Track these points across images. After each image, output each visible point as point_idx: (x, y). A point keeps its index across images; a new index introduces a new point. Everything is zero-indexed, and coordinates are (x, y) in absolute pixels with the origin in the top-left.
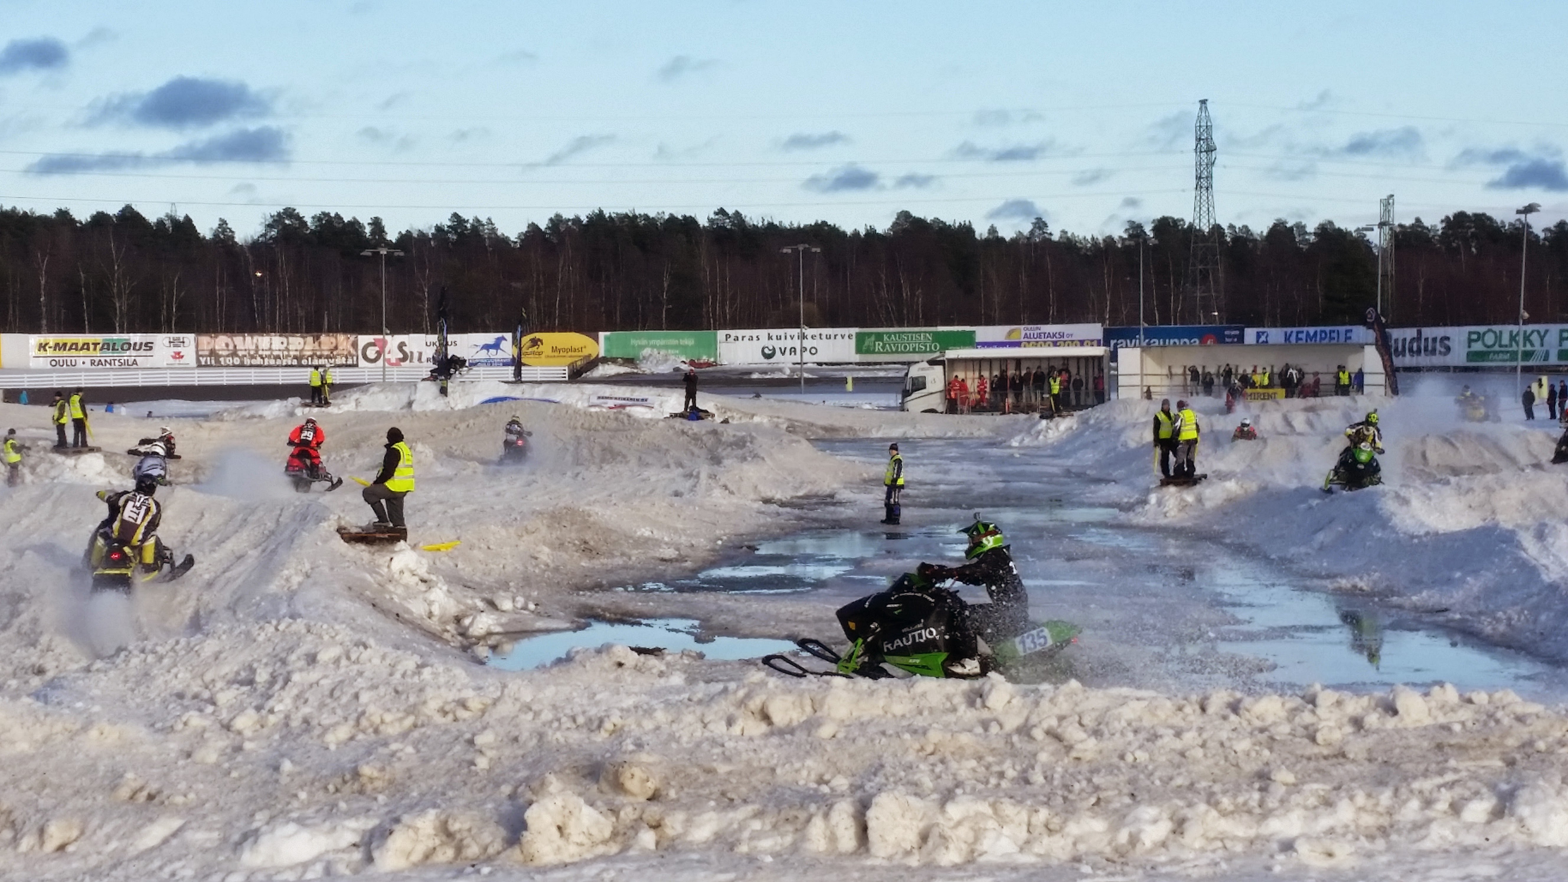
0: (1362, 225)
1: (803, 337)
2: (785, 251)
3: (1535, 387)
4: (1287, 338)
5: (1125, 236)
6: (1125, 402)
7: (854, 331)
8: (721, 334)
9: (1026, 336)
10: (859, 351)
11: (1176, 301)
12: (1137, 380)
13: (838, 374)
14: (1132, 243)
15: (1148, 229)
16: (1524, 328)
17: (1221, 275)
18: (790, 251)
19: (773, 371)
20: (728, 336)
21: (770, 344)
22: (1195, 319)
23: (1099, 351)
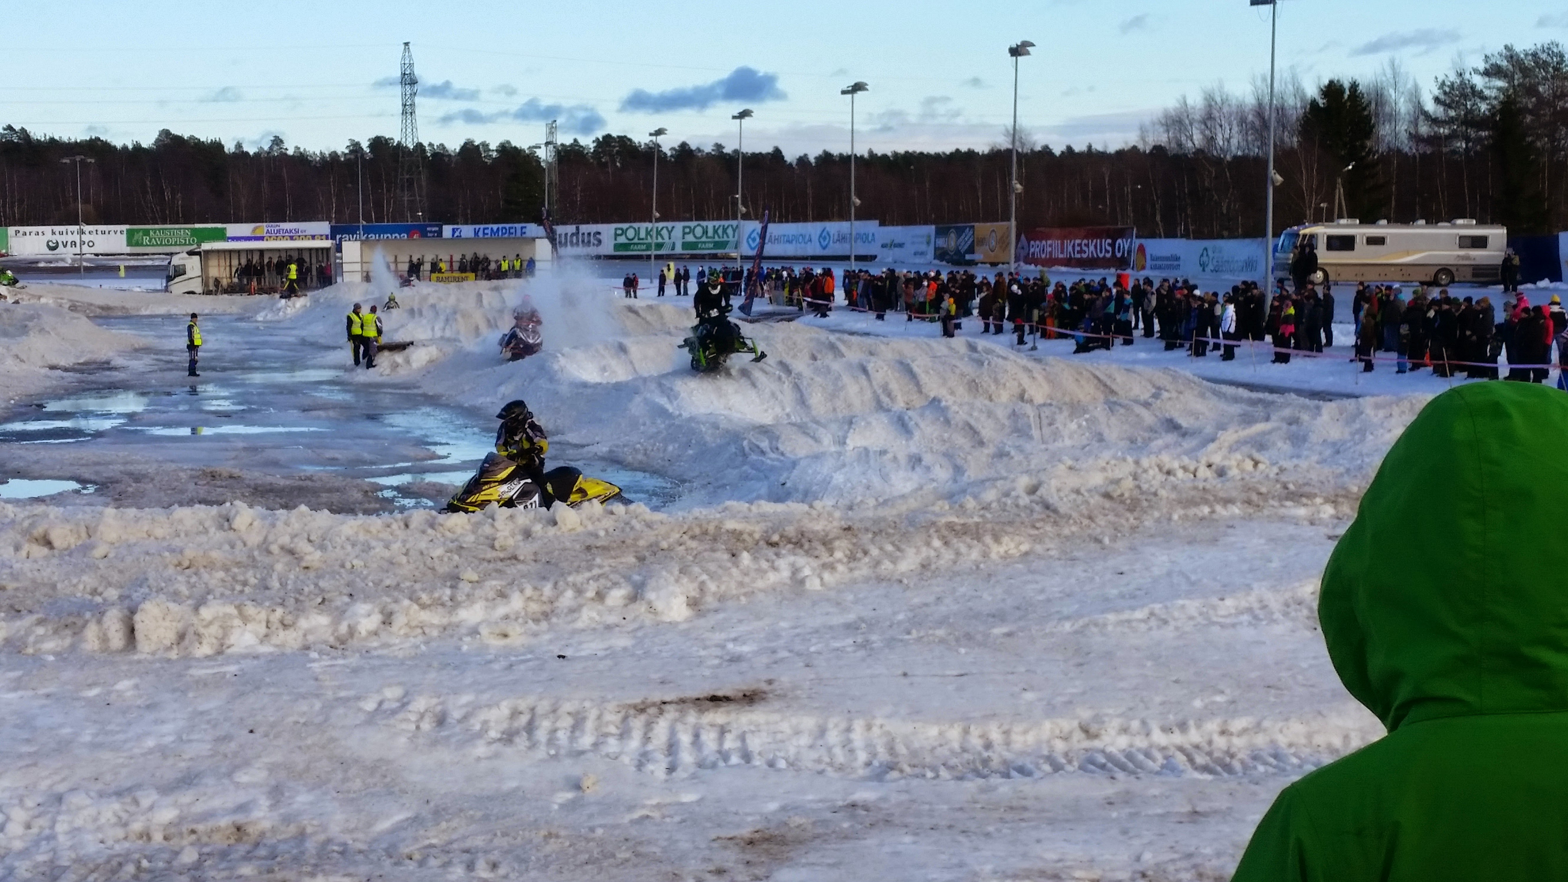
0: (534, 144)
1: (83, 232)
2: (64, 161)
3: (665, 270)
4: (476, 233)
5: (347, 151)
6: (351, 284)
7: (125, 227)
8: (11, 230)
9: (268, 232)
10: (130, 243)
11: (388, 203)
12: (358, 267)
13: (112, 263)
14: (352, 157)
15: (365, 145)
16: (657, 225)
17: (424, 184)
18: (68, 161)
19: (57, 261)
20: (17, 232)
21: (54, 238)
22: (403, 218)
23: (327, 244)
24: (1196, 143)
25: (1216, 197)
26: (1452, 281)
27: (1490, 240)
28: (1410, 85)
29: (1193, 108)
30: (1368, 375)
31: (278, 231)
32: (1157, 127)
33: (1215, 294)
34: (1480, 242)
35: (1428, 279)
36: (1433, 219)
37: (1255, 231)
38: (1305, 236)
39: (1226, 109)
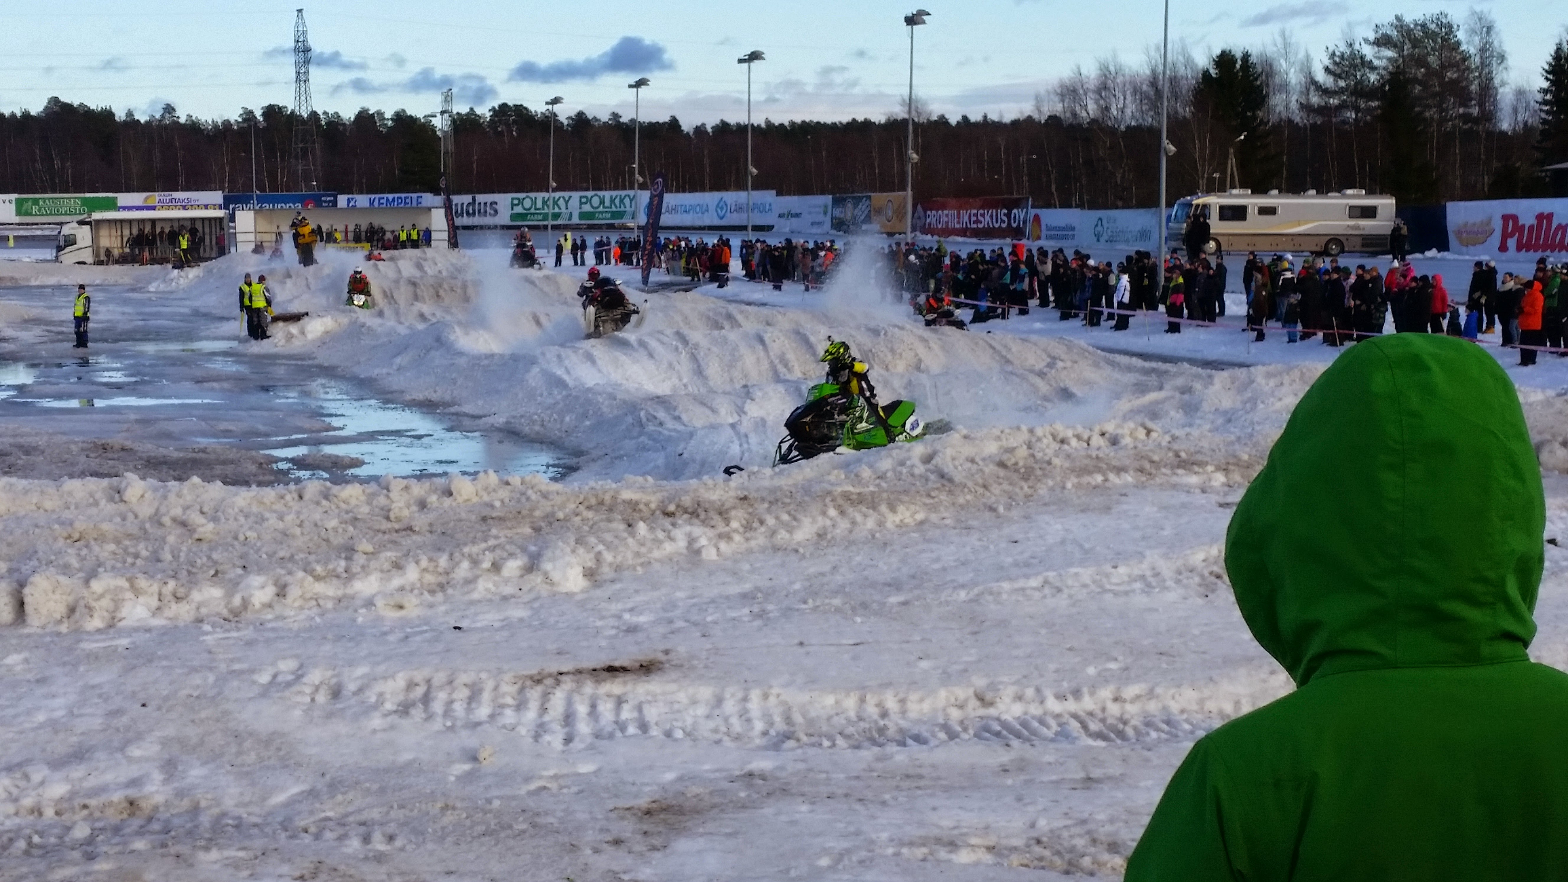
0: (428, 113)
3: (562, 240)
4: (372, 203)
5: (240, 120)
6: (244, 255)
7: (13, 196)
9: (160, 201)
10: (19, 213)
11: (282, 173)
12: (252, 237)
14: (245, 125)
15: (258, 114)
16: (553, 194)
17: (318, 152)
22: (297, 188)
23: (220, 213)
24: (1091, 113)
25: (1110, 168)
26: (1343, 251)
27: (1379, 210)
28: (1301, 55)
29: (1088, 78)
30: (1259, 344)
31: (171, 201)
32: (1052, 96)
33: (1109, 264)
34: (1369, 212)
35: (1318, 249)
36: (1323, 190)
37: (1149, 201)
38: (1198, 206)
39: (1120, 80)
